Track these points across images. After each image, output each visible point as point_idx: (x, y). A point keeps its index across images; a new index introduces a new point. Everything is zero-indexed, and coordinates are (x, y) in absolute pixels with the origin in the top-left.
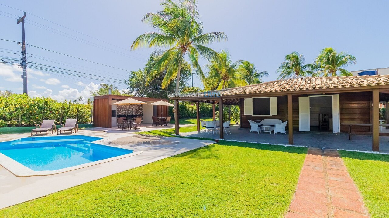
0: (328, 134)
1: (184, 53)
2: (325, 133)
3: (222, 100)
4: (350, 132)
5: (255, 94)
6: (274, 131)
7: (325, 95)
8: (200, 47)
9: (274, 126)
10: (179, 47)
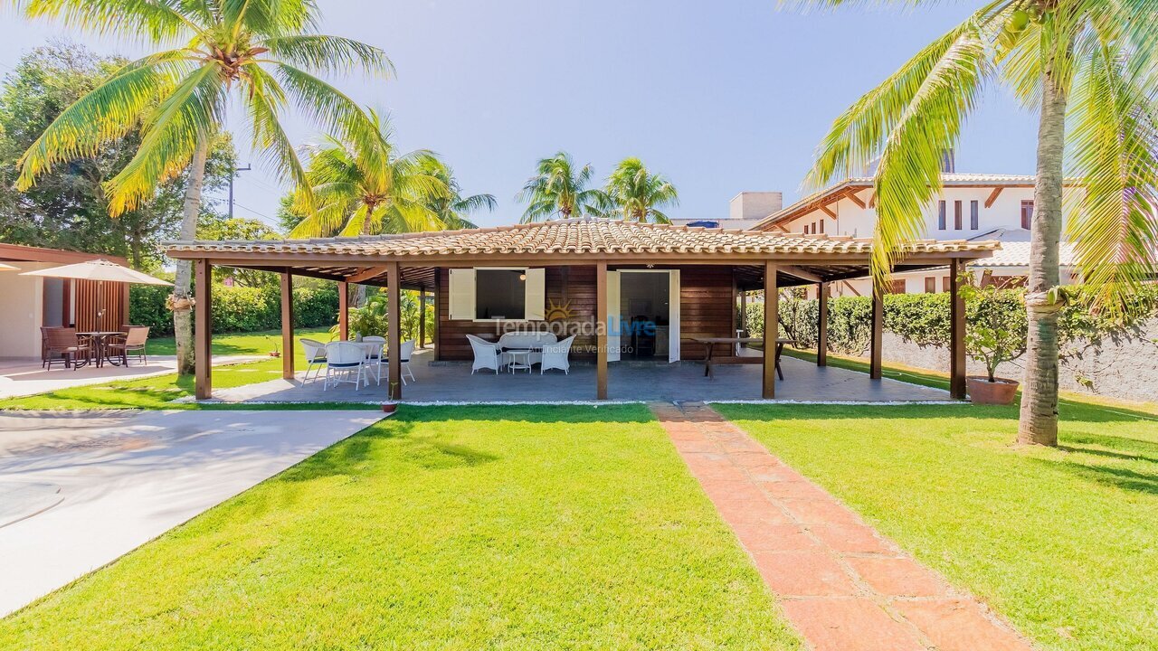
0: (657, 366)
1: (224, 85)
2: (651, 362)
3: (398, 268)
4: (710, 359)
5: (481, 258)
6: (540, 364)
7: (652, 268)
8: (296, 76)
9: (541, 350)
10: (205, 56)
